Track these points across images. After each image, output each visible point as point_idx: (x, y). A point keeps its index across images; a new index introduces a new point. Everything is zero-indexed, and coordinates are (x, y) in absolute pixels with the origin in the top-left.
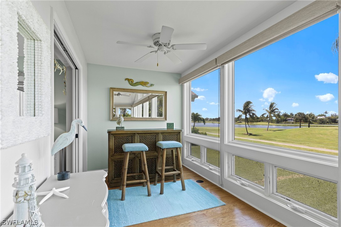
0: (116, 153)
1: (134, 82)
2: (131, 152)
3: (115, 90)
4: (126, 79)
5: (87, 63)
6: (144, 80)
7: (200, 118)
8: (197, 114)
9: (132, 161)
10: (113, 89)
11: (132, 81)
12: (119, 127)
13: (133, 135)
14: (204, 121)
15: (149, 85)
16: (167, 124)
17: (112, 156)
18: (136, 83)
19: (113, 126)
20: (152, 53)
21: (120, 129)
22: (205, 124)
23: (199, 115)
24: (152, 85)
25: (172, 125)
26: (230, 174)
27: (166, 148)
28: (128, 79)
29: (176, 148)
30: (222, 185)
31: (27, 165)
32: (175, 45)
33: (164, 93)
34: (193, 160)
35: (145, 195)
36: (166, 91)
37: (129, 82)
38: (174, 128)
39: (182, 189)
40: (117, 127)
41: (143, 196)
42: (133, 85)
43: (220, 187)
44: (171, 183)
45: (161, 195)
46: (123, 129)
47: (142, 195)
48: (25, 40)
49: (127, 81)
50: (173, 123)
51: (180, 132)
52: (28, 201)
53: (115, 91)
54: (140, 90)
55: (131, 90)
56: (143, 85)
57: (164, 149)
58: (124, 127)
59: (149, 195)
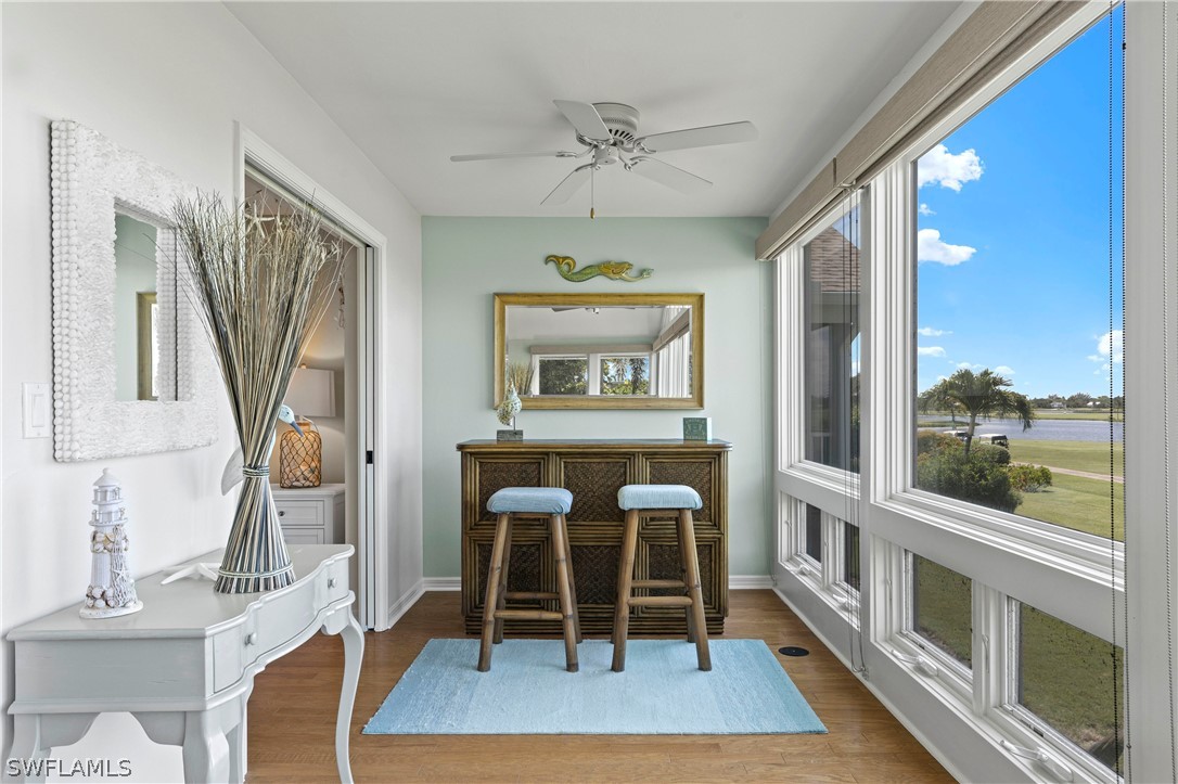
0: (488, 520)
1: (577, 269)
2: (514, 513)
3: (511, 299)
4: (548, 260)
5: (423, 217)
6: (615, 256)
7: (1000, 393)
8: (986, 373)
9: (538, 549)
10: (505, 298)
11: (568, 264)
12: (503, 432)
13: (544, 459)
14: (1022, 408)
15: (633, 273)
16: (684, 424)
17: (471, 529)
18: (584, 269)
19: (486, 430)
20: (580, 171)
21: (507, 437)
22: (1027, 425)
23: (1000, 382)
24: (642, 273)
25: (701, 426)
26: (895, 627)
27: (640, 510)
28: (555, 257)
29: (679, 509)
30: (864, 671)
31: (110, 489)
32: (644, 138)
33: (695, 299)
34: (802, 573)
35: (559, 668)
36: (701, 291)
37: (559, 268)
38: (710, 437)
39: (697, 666)
40: (499, 432)
41: (550, 668)
42: (574, 277)
43: (859, 675)
44: (675, 643)
45: (615, 674)
46: (517, 438)
47: (549, 665)
48: (159, 230)
49: (552, 265)
50: (705, 419)
51: (719, 454)
52: (110, 551)
53: (509, 303)
54: (599, 295)
55: (565, 295)
56: (612, 275)
57: (631, 510)
58: (521, 433)
59: (571, 666)
